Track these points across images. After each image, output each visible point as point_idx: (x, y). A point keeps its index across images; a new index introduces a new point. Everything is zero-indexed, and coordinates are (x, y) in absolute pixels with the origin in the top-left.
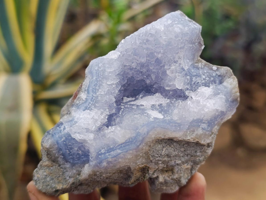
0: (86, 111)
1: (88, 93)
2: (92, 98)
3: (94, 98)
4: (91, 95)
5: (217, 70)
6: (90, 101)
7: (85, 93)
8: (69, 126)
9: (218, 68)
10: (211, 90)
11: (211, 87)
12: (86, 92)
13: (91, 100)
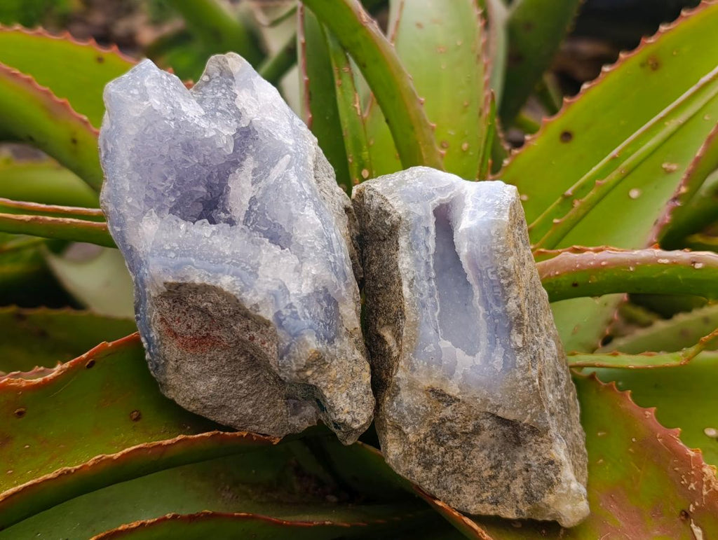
0: (259, 273)
1: (222, 271)
2: (234, 264)
3: (234, 261)
4: (228, 265)
5: (209, 76)
6: (240, 268)
7: (220, 278)
8: (287, 296)
9: (206, 74)
10: (243, 92)
11: (237, 92)
12: (220, 275)
13: (238, 265)
